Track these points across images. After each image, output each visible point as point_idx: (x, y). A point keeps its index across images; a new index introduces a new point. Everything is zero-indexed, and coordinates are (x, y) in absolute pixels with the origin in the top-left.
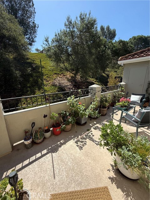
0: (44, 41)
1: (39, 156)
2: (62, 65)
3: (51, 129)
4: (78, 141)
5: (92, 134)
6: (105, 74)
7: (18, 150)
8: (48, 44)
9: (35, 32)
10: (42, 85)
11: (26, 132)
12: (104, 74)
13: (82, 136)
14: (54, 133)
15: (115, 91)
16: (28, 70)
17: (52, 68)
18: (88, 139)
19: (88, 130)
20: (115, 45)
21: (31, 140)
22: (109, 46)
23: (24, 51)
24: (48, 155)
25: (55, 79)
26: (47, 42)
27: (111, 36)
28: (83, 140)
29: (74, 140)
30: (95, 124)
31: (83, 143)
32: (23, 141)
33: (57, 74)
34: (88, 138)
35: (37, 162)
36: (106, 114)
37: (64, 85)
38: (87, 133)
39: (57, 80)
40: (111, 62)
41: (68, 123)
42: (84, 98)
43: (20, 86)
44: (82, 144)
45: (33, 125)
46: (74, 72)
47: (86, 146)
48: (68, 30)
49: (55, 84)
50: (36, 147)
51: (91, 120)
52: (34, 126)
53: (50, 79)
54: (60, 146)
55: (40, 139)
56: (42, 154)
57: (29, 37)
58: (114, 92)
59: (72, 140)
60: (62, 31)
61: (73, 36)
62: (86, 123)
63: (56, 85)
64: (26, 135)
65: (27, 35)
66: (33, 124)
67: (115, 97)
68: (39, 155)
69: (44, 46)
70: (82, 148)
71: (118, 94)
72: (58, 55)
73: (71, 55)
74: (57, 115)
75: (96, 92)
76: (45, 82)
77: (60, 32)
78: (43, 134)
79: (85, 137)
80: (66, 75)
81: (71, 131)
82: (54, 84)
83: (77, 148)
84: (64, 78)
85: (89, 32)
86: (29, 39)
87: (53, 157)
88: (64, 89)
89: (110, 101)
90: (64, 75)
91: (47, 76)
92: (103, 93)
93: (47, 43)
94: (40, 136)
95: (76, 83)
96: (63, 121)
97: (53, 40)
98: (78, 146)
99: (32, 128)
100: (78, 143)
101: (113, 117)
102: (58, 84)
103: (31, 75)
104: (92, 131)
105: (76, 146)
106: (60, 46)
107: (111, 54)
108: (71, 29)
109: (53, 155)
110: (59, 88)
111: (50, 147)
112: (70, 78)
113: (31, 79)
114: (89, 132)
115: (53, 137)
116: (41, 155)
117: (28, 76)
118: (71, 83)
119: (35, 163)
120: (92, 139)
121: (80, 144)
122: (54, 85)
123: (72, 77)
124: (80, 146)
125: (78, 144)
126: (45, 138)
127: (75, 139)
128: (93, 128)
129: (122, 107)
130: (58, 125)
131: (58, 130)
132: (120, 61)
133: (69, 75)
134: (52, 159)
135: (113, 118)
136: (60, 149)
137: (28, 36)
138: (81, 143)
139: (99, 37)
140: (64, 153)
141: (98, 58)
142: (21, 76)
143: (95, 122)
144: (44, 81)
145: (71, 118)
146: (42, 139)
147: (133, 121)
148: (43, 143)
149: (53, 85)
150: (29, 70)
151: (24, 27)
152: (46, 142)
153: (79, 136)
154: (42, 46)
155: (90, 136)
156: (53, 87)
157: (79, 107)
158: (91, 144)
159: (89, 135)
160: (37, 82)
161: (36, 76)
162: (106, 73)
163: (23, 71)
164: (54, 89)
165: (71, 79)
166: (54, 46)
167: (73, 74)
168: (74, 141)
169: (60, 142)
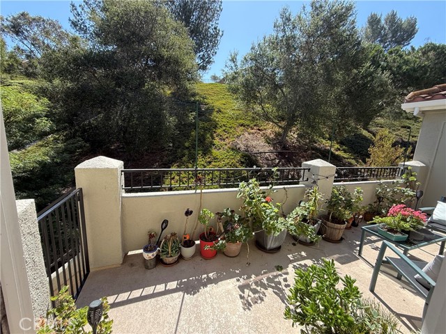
0: (228, 61)
1: (160, 291)
2: (258, 108)
3: (198, 242)
4: (247, 286)
5: (285, 280)
6: (369, 132)
7: (132, 265)
8: (236, 65)
9: (215, 45)
10: (211, 147)
11: (151, 236)
12: (365, 133)
13: (260, 277)
14: (200, 252)
15: (382, 181)
16: (189, 117)
17: (238, 112)
18: (270, 290)
19: (279, 268)
20: (409, 57)
21: (155, 253)
22: (387, 62)
23: (187, 83)
24: (176, 295)
25: (238, 137)
26: (234, 62)
27: (402, 36)
28: (258, 288)
29: (238, 280)
30: (304, 258)
31: (257, 295)
32: (141, 251)
33: (244, 126)
34: (272, 287)
35: (153, 300)
36: (342, 239)
37: (255, 151)
38: (275, 274)
39: (243, 140)
40: (394, 103)
41: (232, 239)
42: (284, 188)
43: (171, 145)
44: (253, 296)
45: (164, 225)
46: (283, 124)
47: (260, 305)
48: (281, 34)
49: (238, 146)
50: (161, 270)
51: (294, 244)
52: (165, 228)
53: (228, 135)
54: (205, 285)
55: (171, 256)
56: (167, 289)
57: (204, 55)
58: (380, 184)
59: (235, 279)
60: (267, 39)
61: (289, 48)
62: (279, 248)
63: (239, 149)
64: (150, 240)
65: (200, 52)
66: (165, 223)
67: (380, 199)
68: (160, 288)
69: (226, 70)
70: (251, 306)
71: (394, 192)
72: (253, 86)
73: (280, 87)
74: (213, 215)
75: (319, 177)
76: (217, 141)
77: (263, 41)
78: (180, 248)
79: (266, 282)
80: (265, 129)
81: (238, 258)
82: (236, 146)
83: (239, 302)
84: (259, 136)
85: (332, 34)
86: (202, 58)
87: (184, 302)
88: (254, 158)
89: (363, 207)
90: (259, 130)
91: (224, 128)
92: (341, 183)
93: (233, 65)
94: (172, 251)
95: (284, 148)
96: (223, 231)
97: (245, 59)
98: (242, 297)
99: (163, 230)
100: (245, 290)
101: (360, 252)
102: (243, 148)
103: (194, 126)
104: (287, 273)
105: (239, 297)
106: (258, 68)
107: (390, 81)
108: (288, 33)
109: (185, 299)
110: (243, 156)
111: (186, 280)
112: (272, 136)
113: (193, 133)
114: (280, 273)
115: (199, 259)
116: (163, 290)
117: (189, 126)
118: (272, 148)
119: (149, 300)
120: (282, 293)
121: (249, 296)
122: (235, 149)
123: (277, 135)
124: (247, 301)
125: (244, 293)
126: (181, 257)
127: (241, 280)
128: (294, 267)
129: (391, 230)
130: (212, 236)
131: (207, 248)
132: (408, 102)
133: (271, 129)
134: (180, 305)
135: (360, 255)
136: (202, 290)
137: (202, 53)
138: (251, 293)
139: (359, 43)
140: (207, 303)
141: (349, 93)
142: (177, 127)
143: (303, 254)
144: (216, 138)
145: (239, 229)
146: (175, 257)
147: (417, 280)
148: (176, 267)
149: (233, 149)
150: (192, 116)
151: (198, 39)
152: (182, 266)
153: (253, 276)
154: (223, 71)
155: (280, 283)
156: (231, 153)
157: (264, 206)
158: (276, 305)
159: (277, 280)
160: (202, 140)
161: (203, 128)
162: (373, 129)
163: (181, 117)
164: (232, 157)
165: (273, 140)
166: (246, 70)
167: (280, 127)
168: (238, 284)
169: (208, 276)
